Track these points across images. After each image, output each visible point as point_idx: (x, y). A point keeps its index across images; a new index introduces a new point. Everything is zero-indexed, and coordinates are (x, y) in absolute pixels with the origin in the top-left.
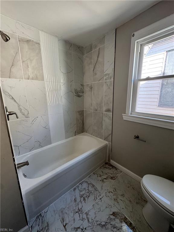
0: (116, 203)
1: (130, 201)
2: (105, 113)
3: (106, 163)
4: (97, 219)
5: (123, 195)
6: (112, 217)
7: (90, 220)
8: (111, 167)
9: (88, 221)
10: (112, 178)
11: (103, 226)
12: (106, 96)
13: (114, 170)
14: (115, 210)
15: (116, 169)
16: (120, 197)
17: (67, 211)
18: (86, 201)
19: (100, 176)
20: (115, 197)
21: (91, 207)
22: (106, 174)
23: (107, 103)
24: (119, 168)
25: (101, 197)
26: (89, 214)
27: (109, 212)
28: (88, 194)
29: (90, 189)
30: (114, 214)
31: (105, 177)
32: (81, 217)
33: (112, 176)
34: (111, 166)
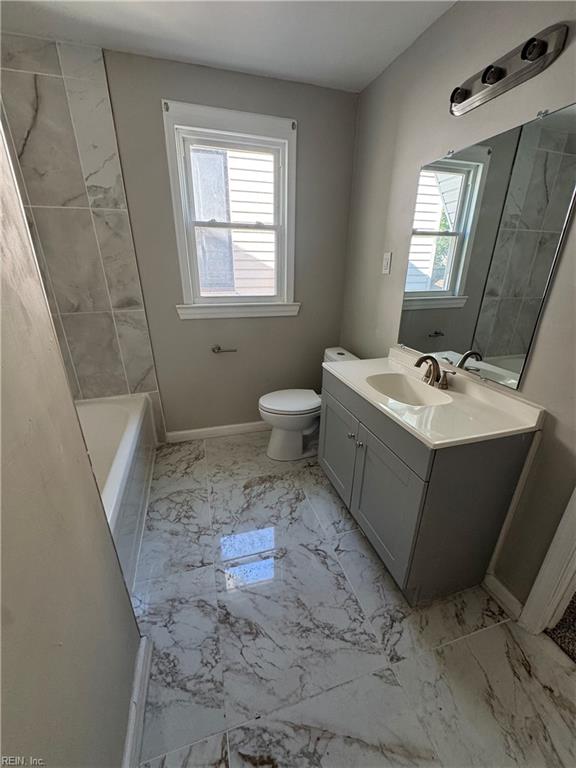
0: (236, 477)
1: (249, 460)
2: (118, 311)
3: (159, 449)
4: (234, 510)
5: (235, 463)
6: (247, 491)
7: (228, 521)
8: (176, 448)
9: (226, 524)
10: (197, 459)
11: (248, 507)
12: (107, 258)
13: (187, 447)
14: (243, 483)
15: (189, 442)
16: (235, 467)
17: (180, 556)
18: (195, 515)
19: (173, 472)
20: (227, 473)
21: (211, 512)
22: (181, 461)
23: (119, 281)
24: (193, 438)
25: (209, 491)
26: (218, 518)
27: (237, 492)
28: (185, 508)
29: (179, 499)
30: (246, 487)
31: (183, 466)
32: (212, 533)
33: (193, 456)
34: (174, 445)
